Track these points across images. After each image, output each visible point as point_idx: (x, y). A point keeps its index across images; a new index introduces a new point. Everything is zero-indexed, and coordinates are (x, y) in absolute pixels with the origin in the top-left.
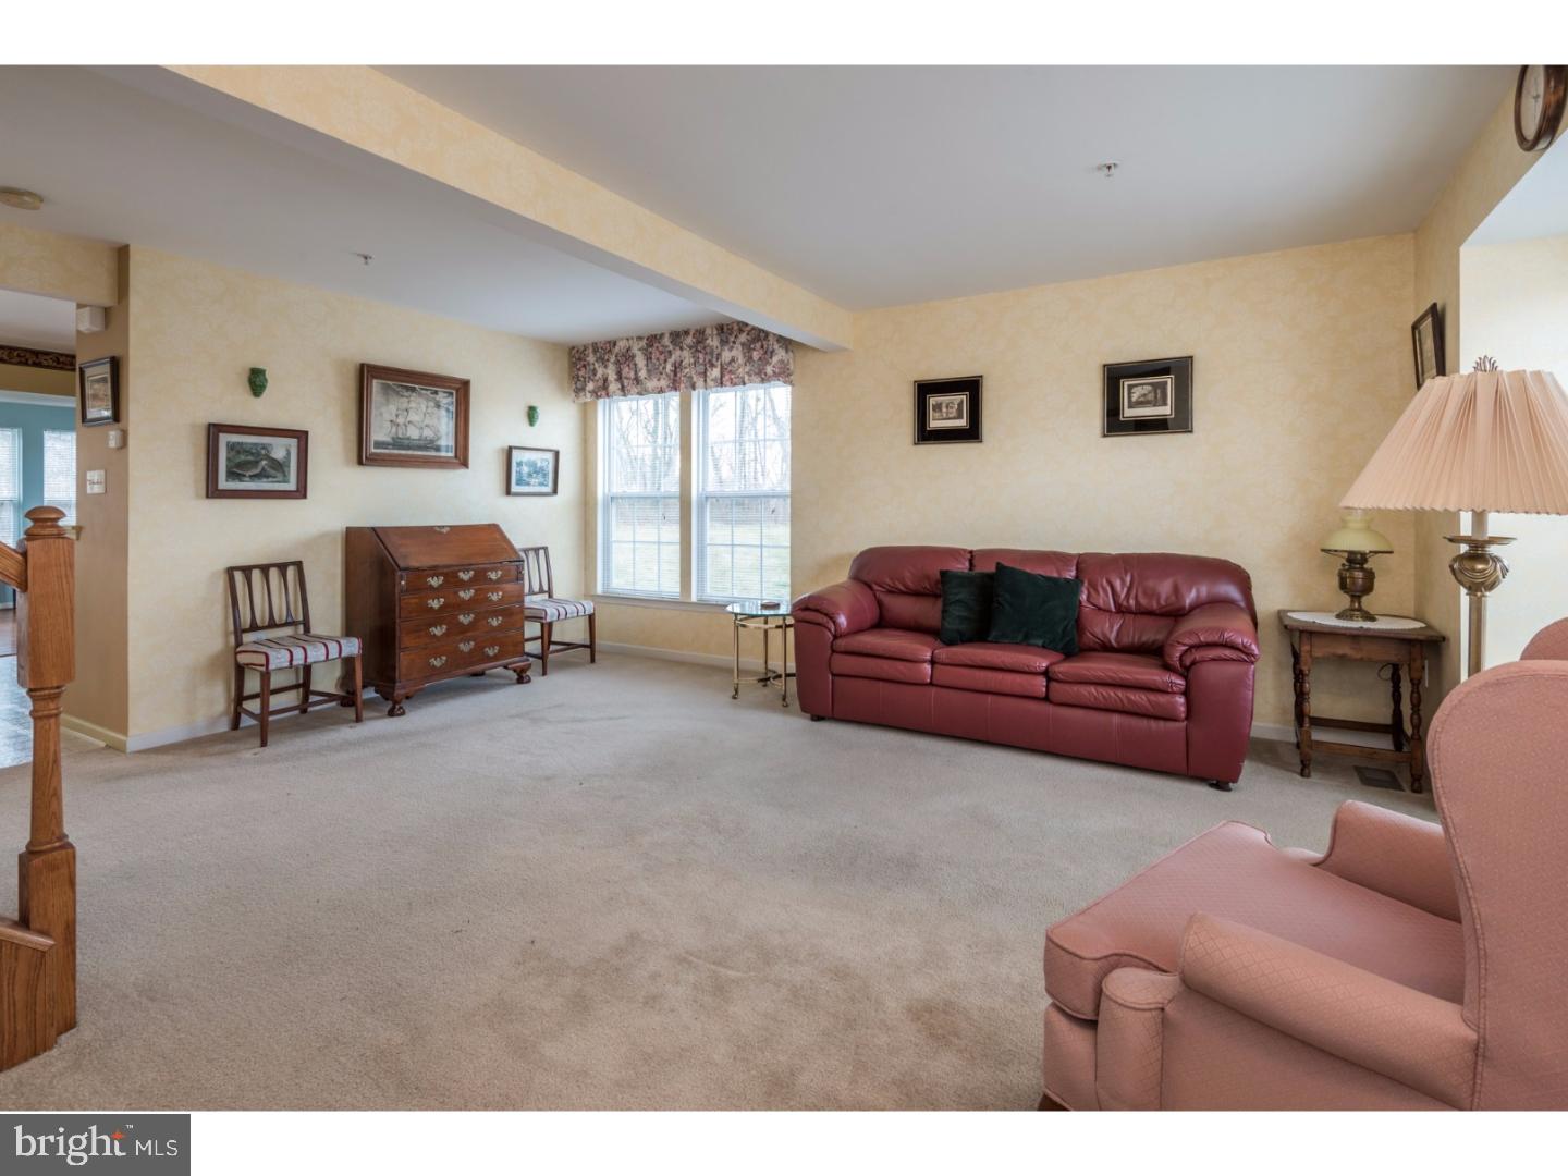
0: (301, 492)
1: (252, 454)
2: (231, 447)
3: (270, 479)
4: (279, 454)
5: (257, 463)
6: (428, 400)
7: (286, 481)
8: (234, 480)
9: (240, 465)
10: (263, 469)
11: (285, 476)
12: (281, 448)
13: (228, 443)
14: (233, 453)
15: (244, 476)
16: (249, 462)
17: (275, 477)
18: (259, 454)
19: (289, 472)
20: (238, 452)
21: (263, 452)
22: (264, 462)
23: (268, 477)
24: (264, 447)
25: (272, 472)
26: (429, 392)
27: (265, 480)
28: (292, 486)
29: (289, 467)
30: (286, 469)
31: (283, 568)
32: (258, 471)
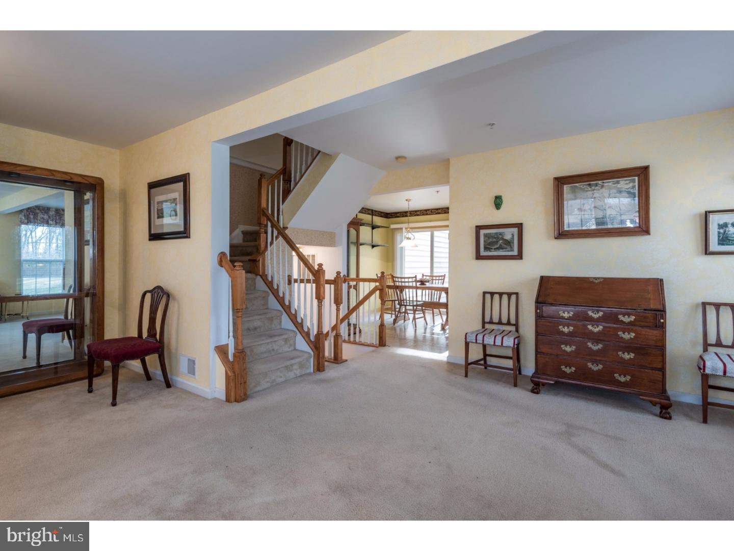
0: (520, 256)
1: (495, 238)
2: (486, 236)
3: (504, 250)
4: (508, 237)
5: (497, 242)
6: (610, 188)
7: (512, 250)
8: (487, 251)
9: (490, 244)
10: (500, 245)
11: (511, 248)
12: (508, 234)
13: (484, 234)
14: (487, 238)
15: (492, 249)
16: (494, 242)
17: (506, 249)
18: (498, 238)
19: (514, 246)
20: (489, 238)
21: (500, 236)
22: (501, 241)
23: (503, 249)
24: (501, 234)
25: (505, 246)
26: (610, 184)
27: (501, 250)
28: (515, 253)
29: (513, 243)
30: (512, 244)
31: (509, 295)
32: (498, 246)
